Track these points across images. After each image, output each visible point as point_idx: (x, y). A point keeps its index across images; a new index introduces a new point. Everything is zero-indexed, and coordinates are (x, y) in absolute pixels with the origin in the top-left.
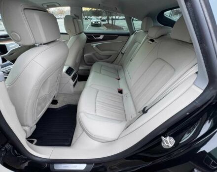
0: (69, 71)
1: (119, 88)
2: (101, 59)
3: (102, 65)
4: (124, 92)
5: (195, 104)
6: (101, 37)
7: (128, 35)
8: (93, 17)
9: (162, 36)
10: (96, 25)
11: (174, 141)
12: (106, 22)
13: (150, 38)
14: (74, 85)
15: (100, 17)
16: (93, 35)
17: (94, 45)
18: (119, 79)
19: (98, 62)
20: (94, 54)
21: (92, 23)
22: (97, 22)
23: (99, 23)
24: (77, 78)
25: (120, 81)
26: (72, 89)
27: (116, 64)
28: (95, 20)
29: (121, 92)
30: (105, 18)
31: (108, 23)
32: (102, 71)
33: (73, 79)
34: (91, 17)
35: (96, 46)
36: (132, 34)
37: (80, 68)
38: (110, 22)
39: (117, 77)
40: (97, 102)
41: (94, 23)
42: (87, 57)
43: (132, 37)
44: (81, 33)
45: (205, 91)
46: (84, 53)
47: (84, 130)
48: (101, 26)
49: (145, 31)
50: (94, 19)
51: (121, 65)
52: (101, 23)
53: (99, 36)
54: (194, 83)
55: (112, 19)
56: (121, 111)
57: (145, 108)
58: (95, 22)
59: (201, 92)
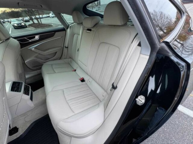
0: (15, 87)
1: (80, 78)
2: (47, 59)
3: (52, 65)
4: (85, 79)
5: (147, 67)
6: (37, 37)
7: (64, 30)
8: (12, 20)
9: (96, 25)
10: (19, 27)
11: (144, 97)
12: (31, 22)
13: (87, 29)
14: (31, 99)
15: (21, 18)
16: (25, 38)
17: (33, 47)
18: (75, 71)
19: (46, 63)
20: (37, 57)
21: (14, 26)
22: (20, 24)
23: (23, 24)
24: (30, 90)
25: (76, 71)
26: (31, 104)
27: (65, 59)
28: (17, 22)
29: (83, 80)
30: (27, 18)
31: (34, 23)
32: (55, 69)
33: (26, 92)
34: (9, 20)
35: (35, 48)
36: (68, 28)
37: (27, 76)
38: (36, 21)
39: (73, 70)
40: (68, 102)
41: (16, 25)
42: (29, 62)
43: (68, 31)
44: (8, 39)
45: (150, 56)
46: (23, 59)
47: (71, 136)
48: (26, 27)
49: (78, 24)
50: (15, 21)
51: (71, 58)
52: (25, 24)
53: (34, 37)
54: (140, 53)
55: (37, 19)
56: (92, 96)
57: (113, 85)
58: (18, 24)
59: (148, 57)
